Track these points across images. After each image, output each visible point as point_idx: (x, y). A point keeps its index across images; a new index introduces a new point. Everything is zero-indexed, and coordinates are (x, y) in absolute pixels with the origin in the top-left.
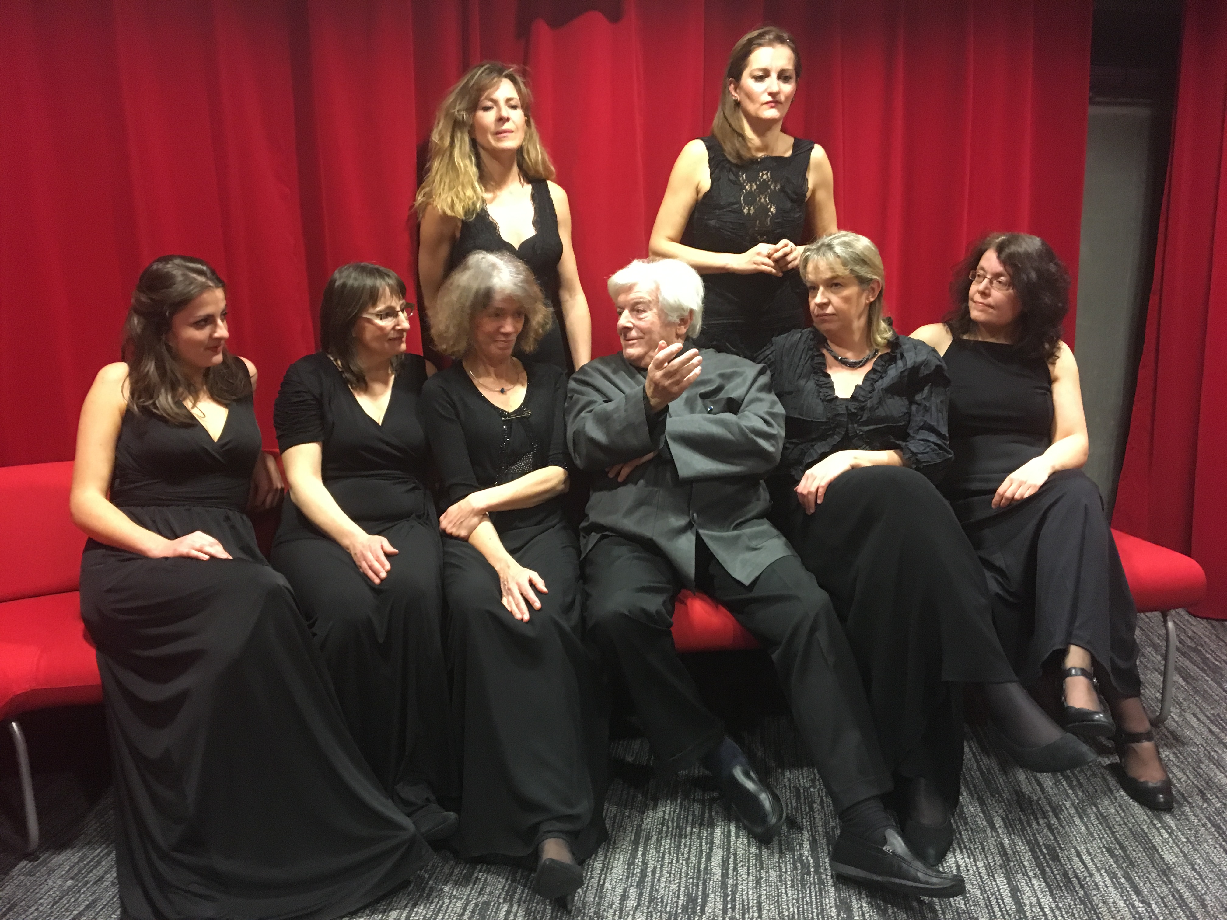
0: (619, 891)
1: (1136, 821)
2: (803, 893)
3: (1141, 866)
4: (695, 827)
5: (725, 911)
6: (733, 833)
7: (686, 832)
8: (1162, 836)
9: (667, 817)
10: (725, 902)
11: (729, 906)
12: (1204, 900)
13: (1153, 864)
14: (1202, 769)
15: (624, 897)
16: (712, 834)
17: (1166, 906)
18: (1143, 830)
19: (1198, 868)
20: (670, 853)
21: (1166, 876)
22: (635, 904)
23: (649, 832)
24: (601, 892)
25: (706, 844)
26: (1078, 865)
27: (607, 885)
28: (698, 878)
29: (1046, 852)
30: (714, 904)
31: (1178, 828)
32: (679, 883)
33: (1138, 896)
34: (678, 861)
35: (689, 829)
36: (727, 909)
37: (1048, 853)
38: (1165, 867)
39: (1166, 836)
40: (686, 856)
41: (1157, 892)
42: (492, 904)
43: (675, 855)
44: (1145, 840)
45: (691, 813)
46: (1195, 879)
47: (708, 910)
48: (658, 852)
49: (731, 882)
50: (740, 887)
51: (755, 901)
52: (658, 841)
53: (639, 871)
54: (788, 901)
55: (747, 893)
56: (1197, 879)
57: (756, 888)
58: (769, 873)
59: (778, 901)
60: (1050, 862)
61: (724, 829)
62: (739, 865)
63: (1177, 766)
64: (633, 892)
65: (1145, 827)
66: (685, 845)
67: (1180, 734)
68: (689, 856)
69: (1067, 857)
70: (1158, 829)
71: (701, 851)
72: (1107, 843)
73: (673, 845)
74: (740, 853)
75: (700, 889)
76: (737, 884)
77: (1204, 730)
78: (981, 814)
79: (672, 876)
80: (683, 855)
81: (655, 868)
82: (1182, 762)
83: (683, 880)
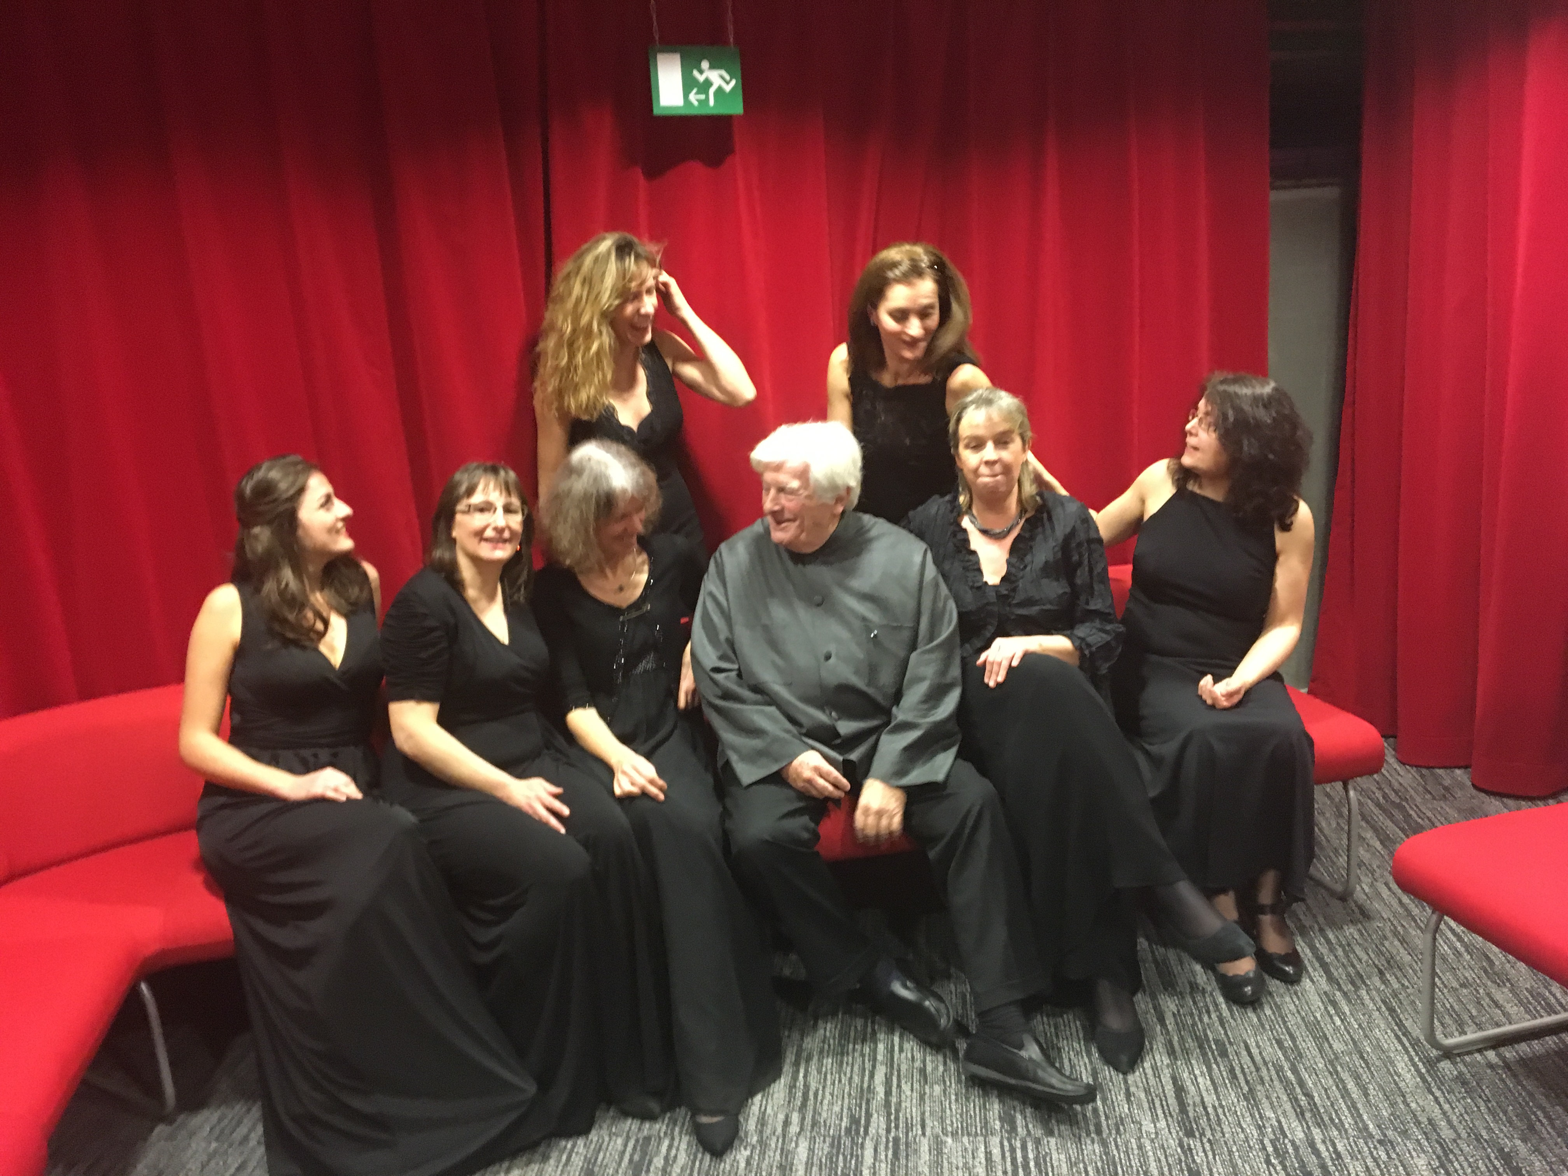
0: (781, 1117)
1: (1310, 1008)
2: (966, 1106)
3: (1309, 1057)
4: (858, 1044)
5: (888, 1131)
6: (897, 1048)
7: (848, 1050)
8: (1334, 1024)
9: (828, 1034)
10: (889, 1122)
11: (893, 1125)
12: (1366, 1089)
13: (1322, 1054)
14: (1384, 946)
15: (787, 1123)
16: (874, 1051)
17: (1328, 1098)
18: (1315, 1017)
19: (1366, 1056)
20: (832, 1074)
21: (1333, 1066)
22: (798, 1130)
23: (810, 1053)
24: (763, 1118)
25: (869, 1061)
26: (1246, 1059)
27: (769, 1111)
28: (861, 1098)
29: (1214, 1047)
30: (878, 1123)
31: (1351, 1014)
32: (842, 1105)
33: (1301, 1090)
34: (840, 1081)
35: (851, 1046)
36: (890, 1129)
37: (1217, 1050)
38: (1333, 1057)
39: (1338, 1022)
40: (848, 1075)
41: (1321, 1084)
42: (653, 1139)
43: (837, 1076)
44: (1316, 1028)
45: (853, 1028)
46: (1362, 1067)
47: (872, 1131)
48: (819, 1072)
49: (894, 1100)
50: (903, 1105)
51: (919, 1119)
52: (820, 1061)
53: (800, 1094)
54: (951, 1116)
55: (911, 1111)
56: (1363, 1068)
57: (920, 1105)
58: (933, 1088)
59: (942, 1118)
60: (1219, 1059)
61: (887, 1045)
62: (903, 1082)
63: (1360, 945)
64: (795, 1117)
65: (1318, 1015)
66: (847, 1063)
67: (1368, 907)
68: (851, 1076)
69: (1236, 1052)
70: (1331, 1017)
71: (864, 1069)
72: (1278, 1035)
73: (835, 1064)
74: (904, 1068)
75: (863, 1109)
76: (901, 1101)
77: (1395, 903)
78: (1152, 1011)
79: (835, 1097)
80: (845, 1074)
81: (817, 1090)
82: (1366, 940)
83: (846, 1101)
